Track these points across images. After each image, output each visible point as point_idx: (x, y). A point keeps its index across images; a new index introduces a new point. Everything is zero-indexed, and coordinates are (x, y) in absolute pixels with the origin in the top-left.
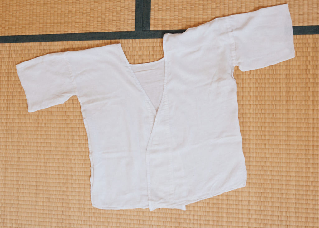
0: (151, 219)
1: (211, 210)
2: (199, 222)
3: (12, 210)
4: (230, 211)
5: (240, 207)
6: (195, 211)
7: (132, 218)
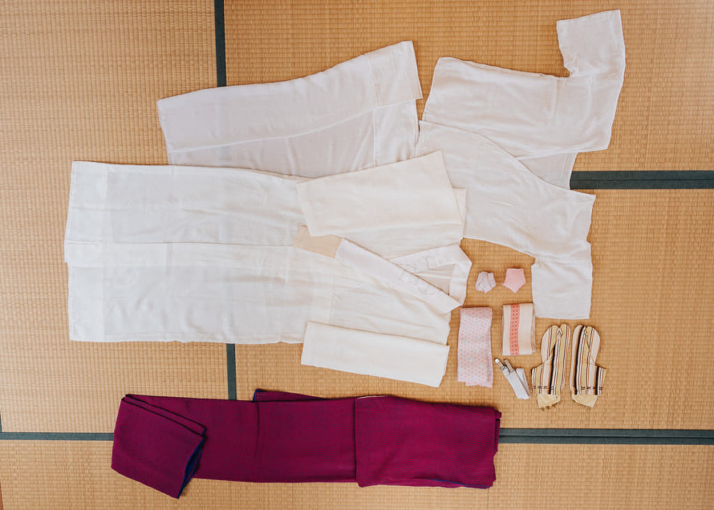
0: (33, 195)
1: (51, 257)
2: (37, 245)
3: (18, 25)
4: (52, 275)
5: (57, 285)
6: (47, 240)
7: (31, 175)
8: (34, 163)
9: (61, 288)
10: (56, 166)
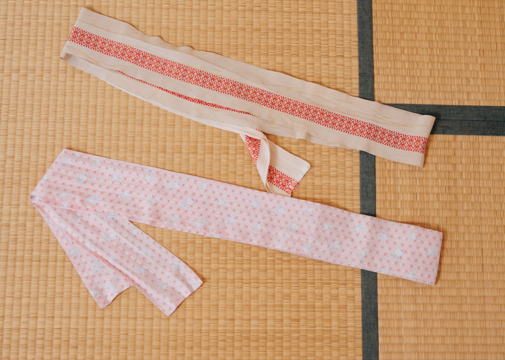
8: (30, 77)
9: (49, 307)
10: (69, 83)
